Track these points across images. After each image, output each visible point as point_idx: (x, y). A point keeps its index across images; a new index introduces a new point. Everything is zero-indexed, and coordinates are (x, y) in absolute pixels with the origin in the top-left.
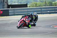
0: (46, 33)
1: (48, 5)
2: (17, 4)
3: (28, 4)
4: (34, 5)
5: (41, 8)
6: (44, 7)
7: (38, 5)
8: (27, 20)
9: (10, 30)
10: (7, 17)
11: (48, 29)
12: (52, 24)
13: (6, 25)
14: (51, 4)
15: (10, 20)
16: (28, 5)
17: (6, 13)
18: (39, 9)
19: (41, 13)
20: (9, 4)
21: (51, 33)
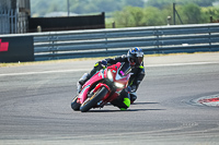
0: (175, 125)
1: (184, 18)
2: (65, 14)
3: (106, 14)
4: (132, 18)
5: (157, 32)
6: (168, 26)
7: (144, 20)
9: (36, 114)
10: (27, 64)
11: (184, 112)
12: (199, 91)
13: (21, 94)
14: (194, 15)
15: (36, 78)
16: (108, 21)
17: (21, 52)
18: (150, 34)
19: (158, 51)
20: (34, 16)
21: (195, 128)
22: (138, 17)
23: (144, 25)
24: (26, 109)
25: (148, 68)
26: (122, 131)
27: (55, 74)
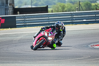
1: (84, 8)
2: (30, 6)
3: (49, 6)
4: (60, 8)
5: (72, 14)
6: (77, 12)
7: (66, 9)
8: (50, 35)
9: (17, 52)
10: (13, 29)
11: (84, 51)
12: (91, 41)
13: (10, 43)
14: (89, 7)
15: (17, 35)
16: (49, 9)
17: (10, 23)
18: (69, 15)
19: (72, 23)
20: (16, 7)
21: (89, 58)
22: (63, 8)
23: (66, 11)
24: (12, 49)
25: (68, 31)
26: (56, 60)
27: (25, 34)
